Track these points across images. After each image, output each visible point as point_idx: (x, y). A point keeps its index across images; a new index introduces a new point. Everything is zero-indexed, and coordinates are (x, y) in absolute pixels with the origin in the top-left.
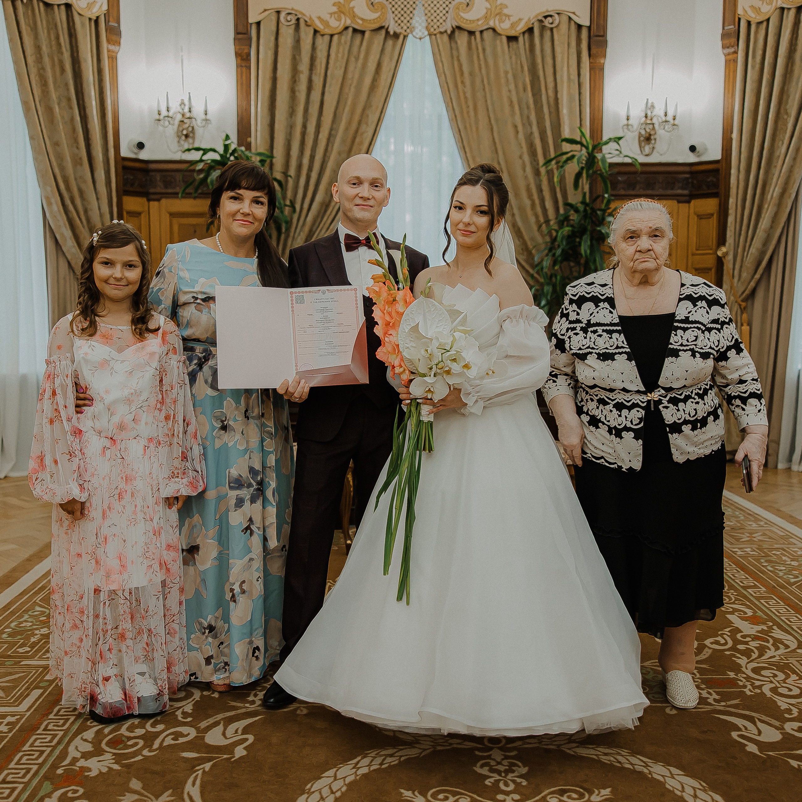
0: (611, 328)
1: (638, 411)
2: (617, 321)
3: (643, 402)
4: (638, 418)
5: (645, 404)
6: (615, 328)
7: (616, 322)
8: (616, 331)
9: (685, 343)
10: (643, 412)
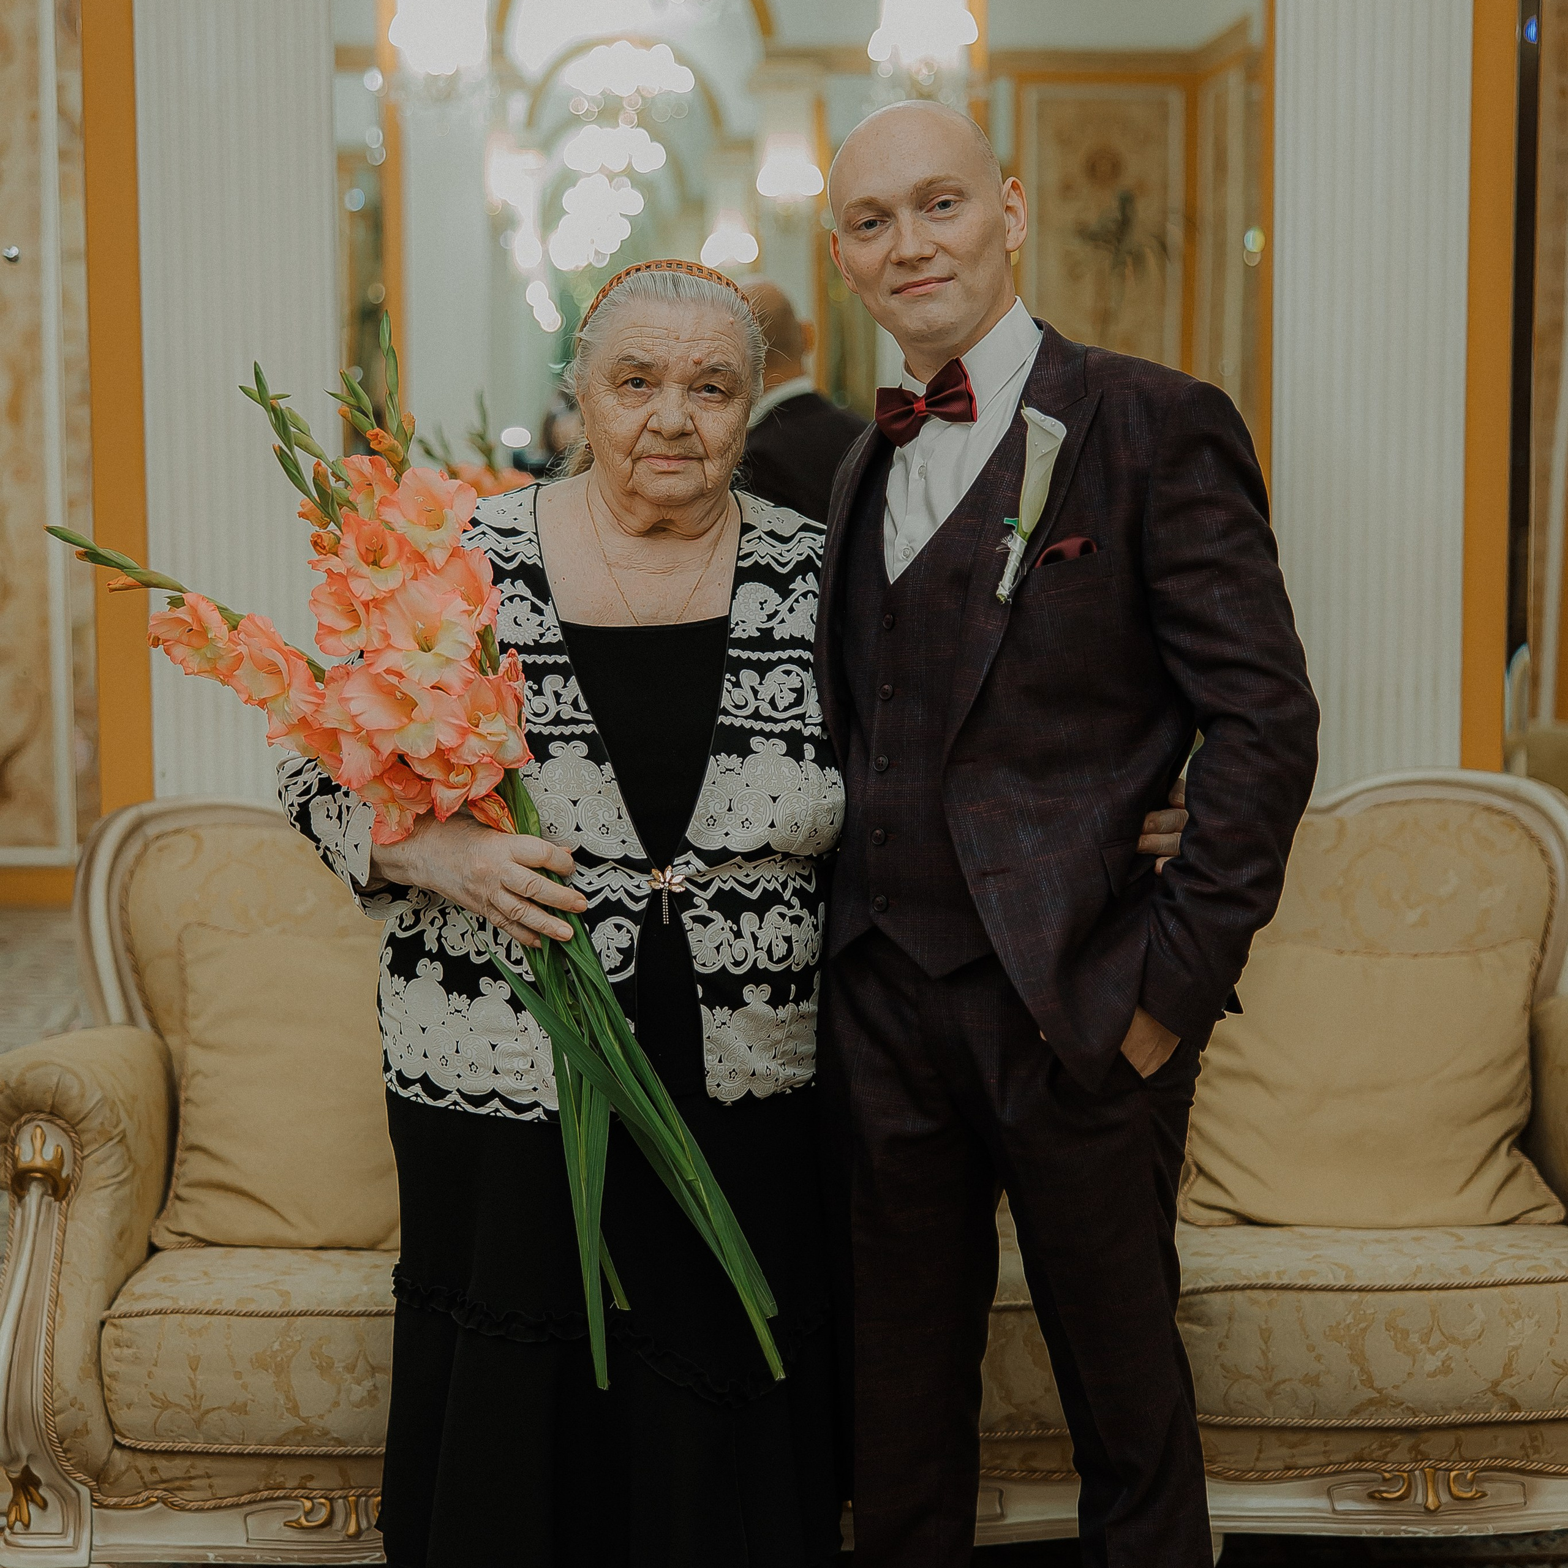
0: (540, 659)
1: (619, 927)
2: (554, 636)
3: (636, 899)
4: (619, 950)
5: (643, 904)
6: (550, 659)
7: (555, 640)
8: (555, 668)
9: (766, 710)
10: (636, 930)
